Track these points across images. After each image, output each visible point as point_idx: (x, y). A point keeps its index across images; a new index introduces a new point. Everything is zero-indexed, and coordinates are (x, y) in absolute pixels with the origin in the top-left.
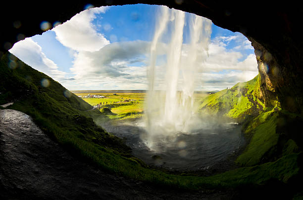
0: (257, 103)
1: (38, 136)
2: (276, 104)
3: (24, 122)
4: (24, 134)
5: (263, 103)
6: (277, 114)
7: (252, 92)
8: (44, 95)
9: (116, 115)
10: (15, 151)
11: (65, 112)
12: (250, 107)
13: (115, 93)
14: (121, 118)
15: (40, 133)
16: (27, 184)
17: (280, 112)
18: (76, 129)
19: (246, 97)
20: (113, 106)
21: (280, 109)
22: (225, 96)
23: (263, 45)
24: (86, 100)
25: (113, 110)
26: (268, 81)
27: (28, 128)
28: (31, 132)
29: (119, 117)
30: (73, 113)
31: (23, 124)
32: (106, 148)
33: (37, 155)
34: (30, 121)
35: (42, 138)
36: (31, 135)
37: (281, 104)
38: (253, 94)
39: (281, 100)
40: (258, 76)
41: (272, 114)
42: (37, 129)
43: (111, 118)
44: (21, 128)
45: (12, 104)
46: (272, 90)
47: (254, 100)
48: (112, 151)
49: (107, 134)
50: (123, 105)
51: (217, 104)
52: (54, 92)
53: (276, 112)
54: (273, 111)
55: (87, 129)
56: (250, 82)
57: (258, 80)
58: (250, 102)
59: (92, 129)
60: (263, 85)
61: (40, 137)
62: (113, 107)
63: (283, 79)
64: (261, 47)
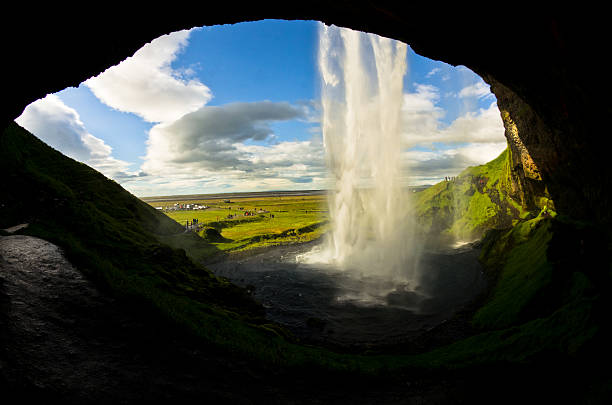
0: (507, 205)
1: (74, 284)
2: (545, 203)
3: (46, 258)
4: (47, 280)
5: (520, 205)
6: (549, 225)
7: (496, 184)
8: (89, 208)
9: (230, 241)
10: (30, 315)
11: (131, 240)
12: (493, 213)
13: (228, 199)
14: (242, 247)
15: (79, 278)
16: (54, 378)
17: (554, 221)
18: (153, 272)
19: (486, 195)
20: (224, 225)
21: (553, 214)
22: (443, 194)
23: (514, 90)
24: (171, 216)
25: (225, 233)
26: (527, 161)
27: (55, 269)
28: (61, 276)
29: (237, 245)
30: (145, 241)
31: (44, 261)
32: (214, 308)
33: (72, 321)
34: (59, 256)
35: (84, 289)
36: (60, 283)
37: (555, 204)
38: (498, 187)
39: (554, 196)
40: (506, 151)
41: (538, 225)
42: (72, 271)
43: (222, 249)
44: (42, 269)
45: (25, 226)
46: (534, 176)
47: (501, 198)
48: (225, 312)
49: (214, 280)
50: (243, 221)
51: (428, 212)
52: (108, 202)
53: (546, 220)
54: (539, 218)
55: (174, 271)
56: (490, 165)
57: (507, 160)
58: (494, 204)
59: (183, 270)
60: (518, 168)
61: (78, 286)
62: (226, 227)
63: (555, 154)
64: (509, 95)
